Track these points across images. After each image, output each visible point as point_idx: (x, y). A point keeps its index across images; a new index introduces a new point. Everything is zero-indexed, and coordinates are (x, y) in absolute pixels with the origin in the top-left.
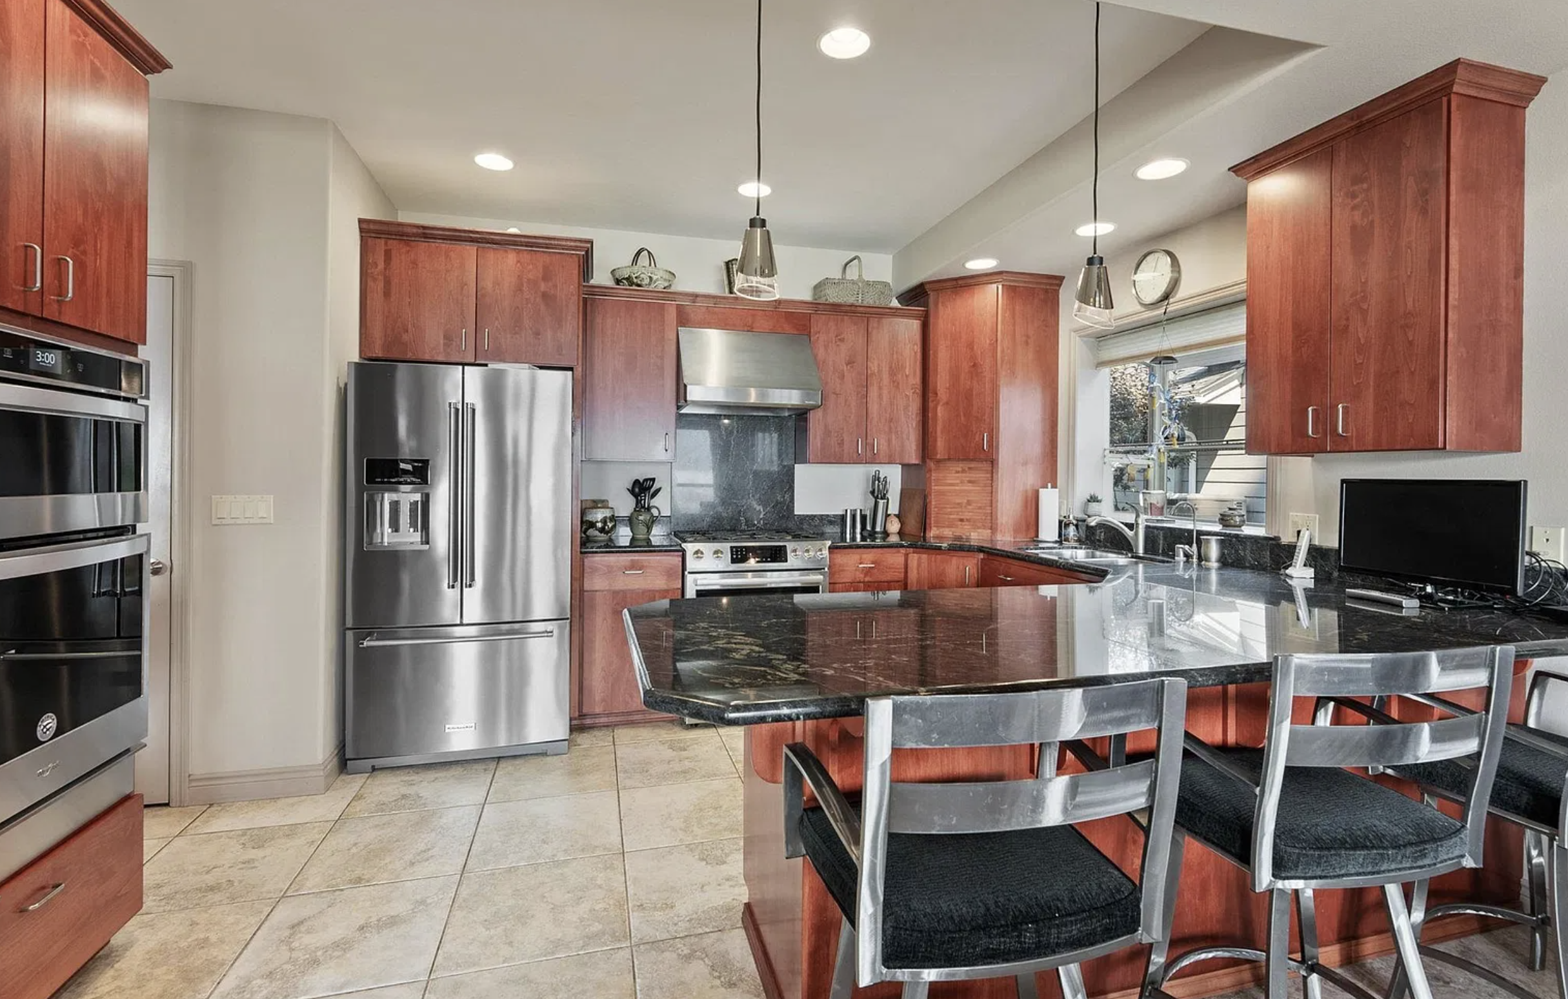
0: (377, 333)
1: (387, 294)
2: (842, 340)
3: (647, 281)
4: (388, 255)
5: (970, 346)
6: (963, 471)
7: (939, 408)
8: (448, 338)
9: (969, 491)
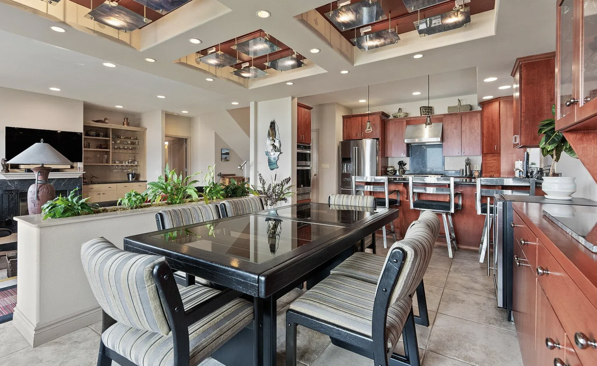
0: (345, 136)
1: (347, 128)
2: (453, 123)
3: (399, 116)
4: (347, 121)
5: (492, 120)
6: (492, 157)
7: (484, 139)
8: (356, 135)
9: (493, 163)
